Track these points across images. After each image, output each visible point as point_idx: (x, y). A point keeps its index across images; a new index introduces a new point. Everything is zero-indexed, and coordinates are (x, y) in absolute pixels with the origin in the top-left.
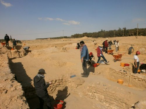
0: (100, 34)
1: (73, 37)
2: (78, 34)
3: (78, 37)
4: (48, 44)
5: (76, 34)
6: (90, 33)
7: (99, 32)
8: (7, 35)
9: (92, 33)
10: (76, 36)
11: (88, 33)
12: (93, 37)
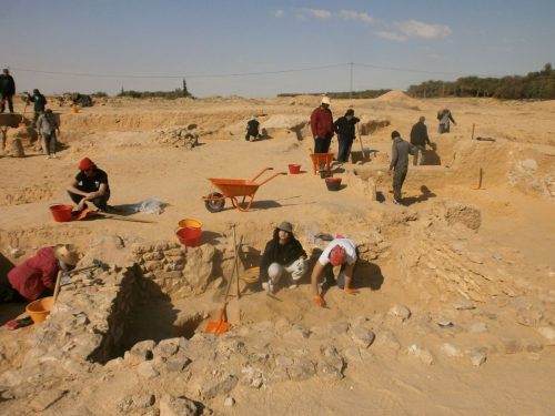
0: (533, 83)
1: (417, 92)
2: (439, 83)
3: (437, 96)
4: (163, 114)
5: (431, 82)
6: (490, 80)
7: (534, 77)
8: (6, 71)
9: (497, 81)
10: (427, 91)
11: (482, 80)
12: (499, 97)
